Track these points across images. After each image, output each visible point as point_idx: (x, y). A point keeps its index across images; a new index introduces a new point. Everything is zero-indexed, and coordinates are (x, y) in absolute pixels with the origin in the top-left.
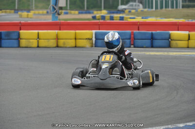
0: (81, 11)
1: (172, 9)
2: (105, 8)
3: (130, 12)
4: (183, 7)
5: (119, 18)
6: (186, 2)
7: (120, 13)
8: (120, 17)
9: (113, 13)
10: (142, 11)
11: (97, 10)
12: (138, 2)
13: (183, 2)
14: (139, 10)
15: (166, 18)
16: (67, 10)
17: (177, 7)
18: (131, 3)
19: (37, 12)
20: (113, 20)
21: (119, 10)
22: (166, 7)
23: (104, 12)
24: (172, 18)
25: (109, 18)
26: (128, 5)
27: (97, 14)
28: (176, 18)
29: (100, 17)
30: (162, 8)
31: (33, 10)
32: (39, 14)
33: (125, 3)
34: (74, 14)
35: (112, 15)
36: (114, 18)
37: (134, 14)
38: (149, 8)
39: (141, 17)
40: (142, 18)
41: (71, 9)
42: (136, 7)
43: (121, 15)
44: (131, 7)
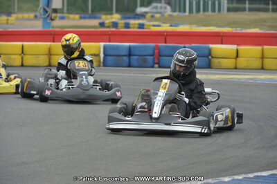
0: (83, 16)
1: (214, 14)
2: (117, 11)
3: (153, 16)
4: (229, 10)
5: (137, 26)
6: (232, 4)
7: (139, 19)
8: (139, 24)
9: (129, 18)
10: (170, 16)
11: (106, 14)
12: (165, 3)
13: (228, 3)
14: (166, 14)
15: (204, 26)
16: (63, 13)
17: (219, 11)
18: (154, 5)
19: (20, 16)
20: (129, 28)
21: (137, 15)
22: (204, 11)
23: (116, 17)
24: (213, 26)
25: (123, 25)
26: (151, 7)
27: (107, 19)
28: (219, 27)
29: (111, 24)
30: (198, 11)
31: (14, 13)
32: (23, 19)
33: (145, 4)
34: (74, 19)
35: (128, 21)
36: (131, 26)
37: (158, 20)
38: (180, 11)
40: (171, 26)
41: (69, 12)
42: (162, 10)
43: (141, 21)
44: (155, 10)
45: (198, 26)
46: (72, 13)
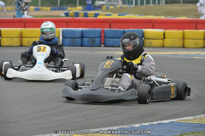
0: (53, 8)
1: (154, 5)
2: (80, 4)
3: (108, 8)
4: (166, 3)
5: (93, 15)
7: (97, 10)
8: (95, 14)
10: (121, 7)
11: (72, 7)
14: (118, 6)
15: (144, 15)
16: (38, 6)
17: (159, 3)
20: (87, 17)
21: (96, 7)
22: (147, 3)
23: (79, 9)
24: (152, 15)
25: (83, 15)
26: (106, 1)
28: (156, 15)
29: (73, 14)
30: (142, 4)
34: (46, 10)
35: (86, 12)
36: (89, 15)
37: (111, 11)
38: (129, 4)
39: (117, 14)
40: (119, 15)
41: (43, 5)
42: (115, 3)
43: (96, 12)
44: (109, 3)
45: (140, 15)
46: (45, 6)
